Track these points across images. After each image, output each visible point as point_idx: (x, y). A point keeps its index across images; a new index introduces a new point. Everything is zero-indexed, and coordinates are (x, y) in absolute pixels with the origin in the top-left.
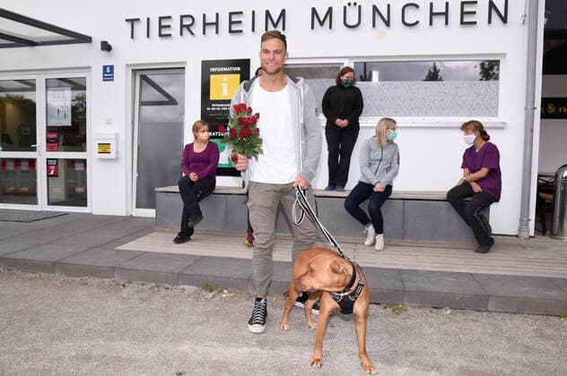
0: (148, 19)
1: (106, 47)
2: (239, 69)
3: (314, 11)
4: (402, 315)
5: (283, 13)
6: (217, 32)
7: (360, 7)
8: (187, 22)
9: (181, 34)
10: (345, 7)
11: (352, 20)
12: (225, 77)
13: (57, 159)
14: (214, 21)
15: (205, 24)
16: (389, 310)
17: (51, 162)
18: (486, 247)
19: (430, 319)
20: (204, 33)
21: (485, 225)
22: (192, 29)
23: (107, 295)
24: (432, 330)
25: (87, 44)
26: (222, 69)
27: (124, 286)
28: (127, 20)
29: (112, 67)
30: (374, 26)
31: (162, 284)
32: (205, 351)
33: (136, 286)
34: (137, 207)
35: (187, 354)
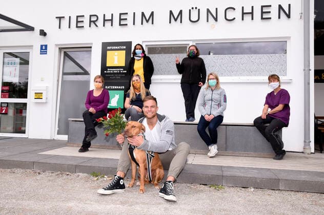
0: (70, 17)
1: (43, 33)
2: (125, 47)
3: (171, 13)
4: (221, 191)
5: (152, 13)
6: (112, 25)
7: (199, 10)
8: (94, 19)
9: (90, 26)
10: (190, 10)
11: (194, 18)
12: (116, 53)
13: (7, 103)
14: (110, 18)
15: (105, 20)
16: (212, 188)
17: (3, 105)
18: (281, 156)
19: (239, 194)
20: (104, 26)
21: (279, 141)
22: (96, 23)
23: (26, 178)
24: (240, 199)
25: (31, 32)
26: (114, 48)
27: (39, 173)
28: (57, 18)
29: (46, 46)
30: (208, 21)
31: (65, 173)
32: (84, 206)
33: (47, 173)
34: (58, 134)
35: (72, 207)
